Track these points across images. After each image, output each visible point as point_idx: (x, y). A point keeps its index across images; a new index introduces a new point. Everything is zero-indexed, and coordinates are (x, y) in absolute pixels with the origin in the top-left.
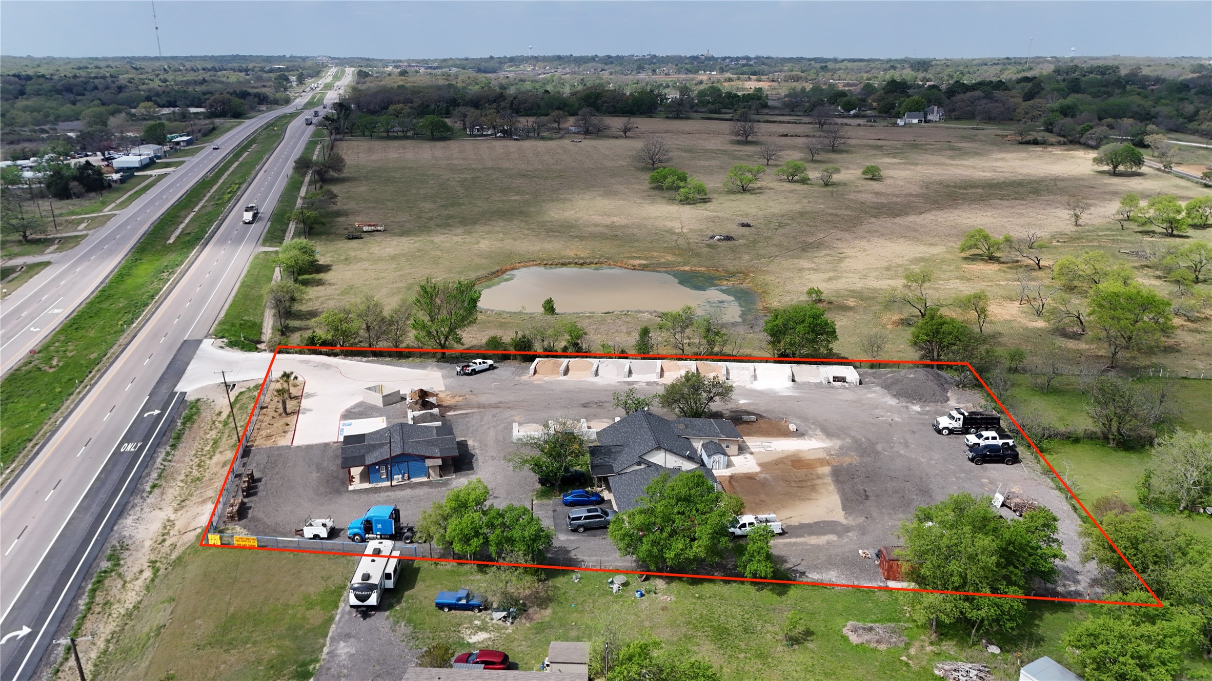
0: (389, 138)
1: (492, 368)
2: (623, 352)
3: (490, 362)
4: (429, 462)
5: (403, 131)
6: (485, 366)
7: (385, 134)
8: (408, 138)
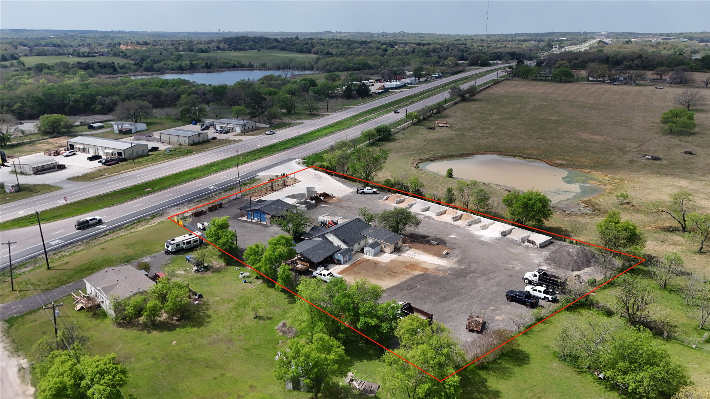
0: (536, 80)
1: (374, 193)
2: (439, 199)
3: (375, 190)
4: (267, 216)
5: (545, 77)
6: (371, 192)
7: (544, 78)
8: (548, 80)
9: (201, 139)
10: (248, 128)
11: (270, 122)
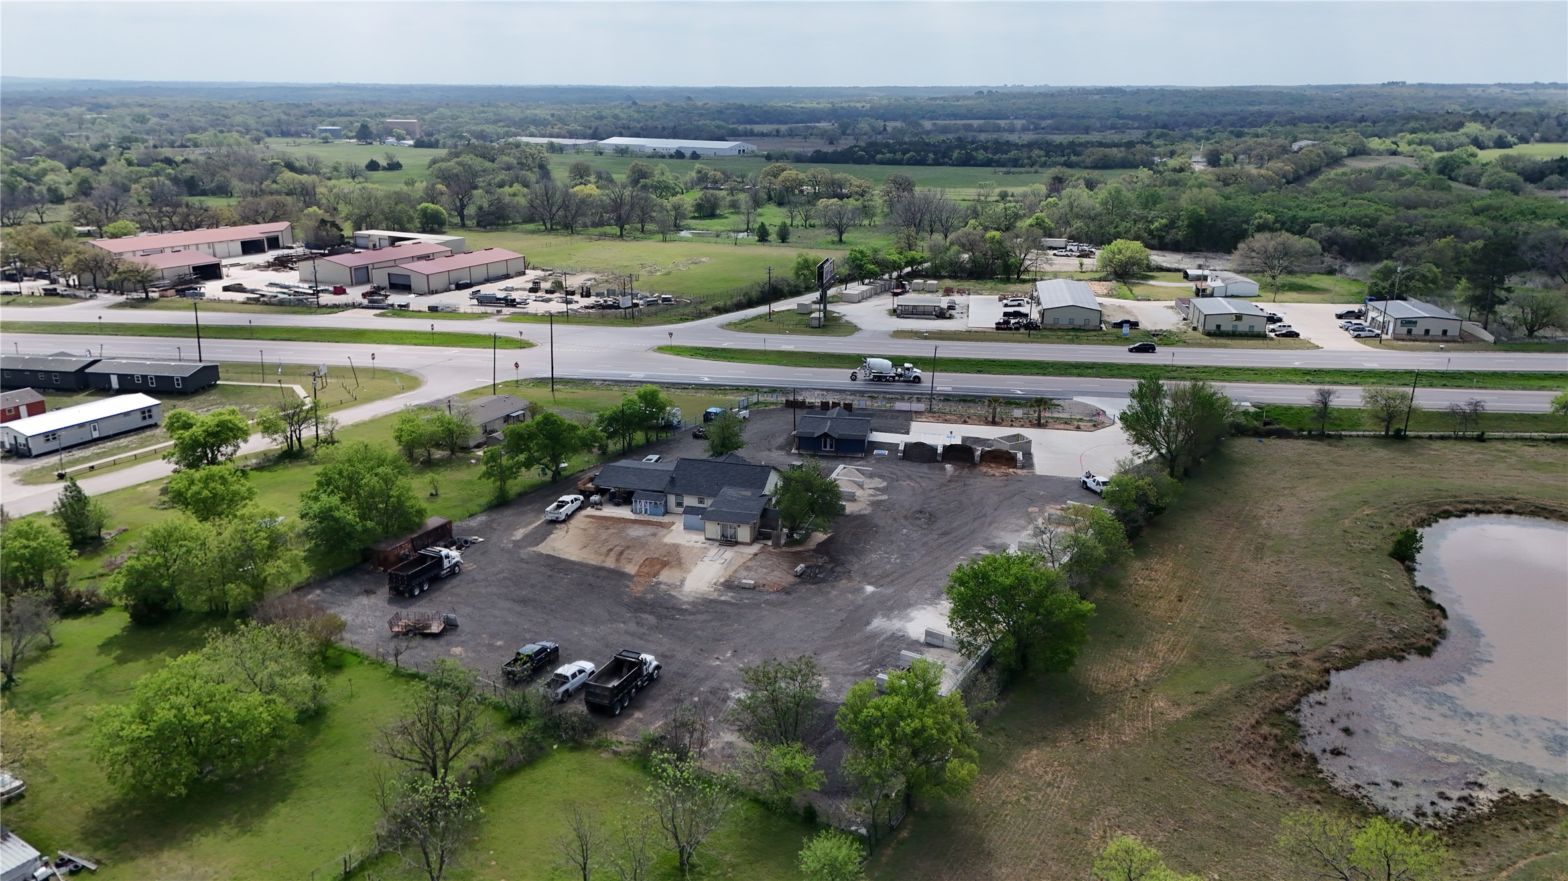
10: (1427, 332)
11: (1531, 332)
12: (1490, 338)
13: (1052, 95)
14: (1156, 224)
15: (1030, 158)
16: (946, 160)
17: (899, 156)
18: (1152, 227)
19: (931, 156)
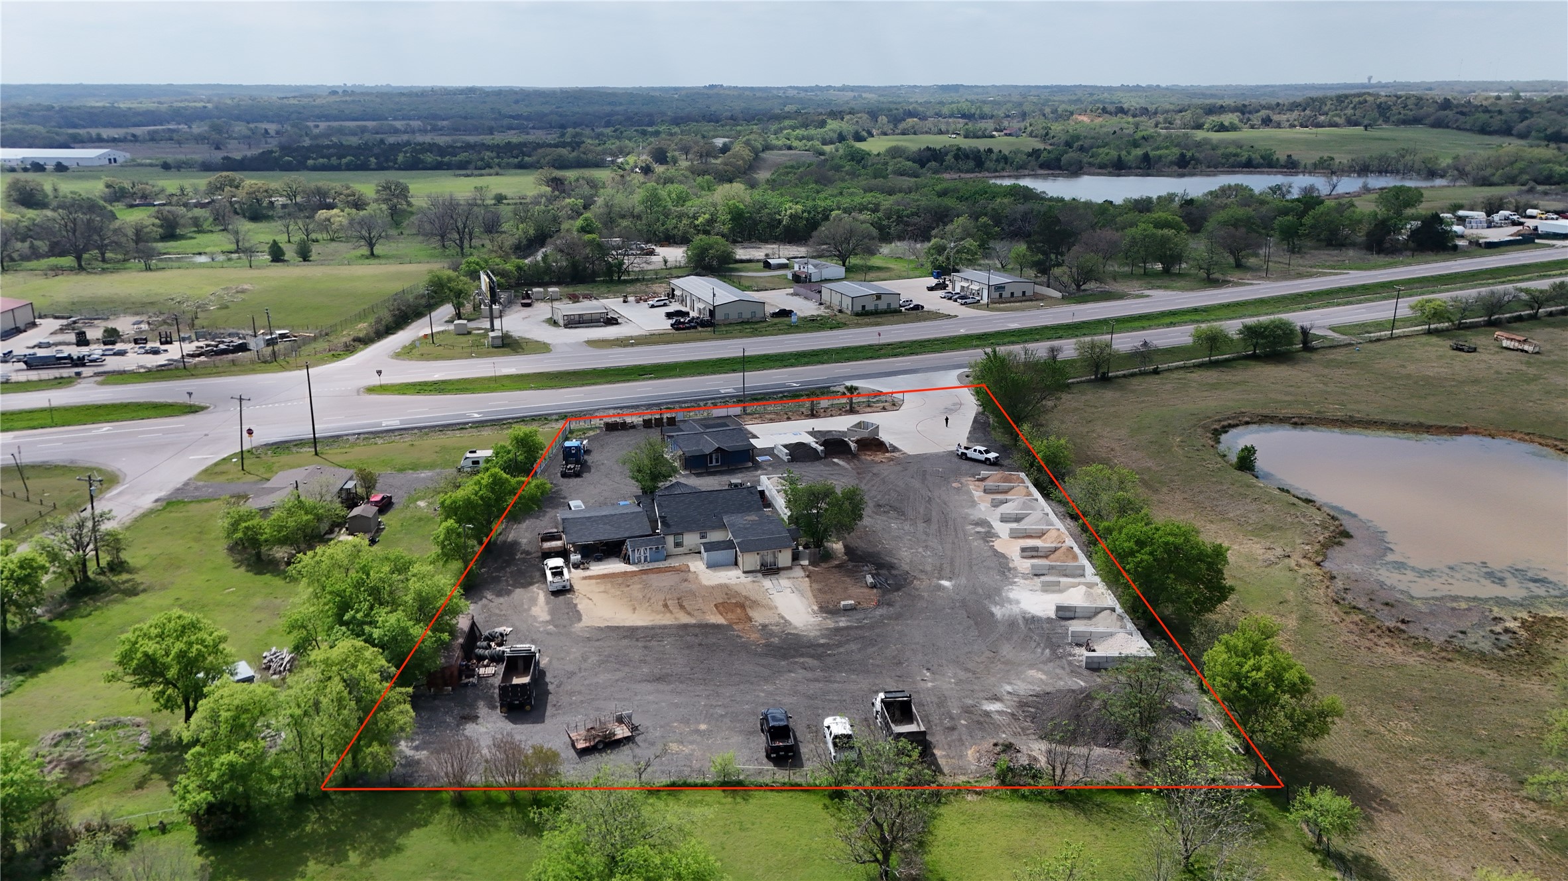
1: (988, 461)
3: (992, 455)
9: (882, 305)
10: (1012, 294)
11: (1078, 286)
12: (1058, 295)
13: (417, 95)
14: (701, 219)
15: (482, 159)
16: (391, 164)
17: (334, 161)
18: (697, 222)
19: (373, 160)
